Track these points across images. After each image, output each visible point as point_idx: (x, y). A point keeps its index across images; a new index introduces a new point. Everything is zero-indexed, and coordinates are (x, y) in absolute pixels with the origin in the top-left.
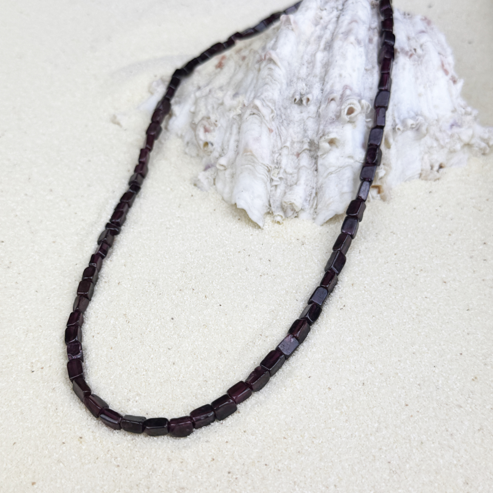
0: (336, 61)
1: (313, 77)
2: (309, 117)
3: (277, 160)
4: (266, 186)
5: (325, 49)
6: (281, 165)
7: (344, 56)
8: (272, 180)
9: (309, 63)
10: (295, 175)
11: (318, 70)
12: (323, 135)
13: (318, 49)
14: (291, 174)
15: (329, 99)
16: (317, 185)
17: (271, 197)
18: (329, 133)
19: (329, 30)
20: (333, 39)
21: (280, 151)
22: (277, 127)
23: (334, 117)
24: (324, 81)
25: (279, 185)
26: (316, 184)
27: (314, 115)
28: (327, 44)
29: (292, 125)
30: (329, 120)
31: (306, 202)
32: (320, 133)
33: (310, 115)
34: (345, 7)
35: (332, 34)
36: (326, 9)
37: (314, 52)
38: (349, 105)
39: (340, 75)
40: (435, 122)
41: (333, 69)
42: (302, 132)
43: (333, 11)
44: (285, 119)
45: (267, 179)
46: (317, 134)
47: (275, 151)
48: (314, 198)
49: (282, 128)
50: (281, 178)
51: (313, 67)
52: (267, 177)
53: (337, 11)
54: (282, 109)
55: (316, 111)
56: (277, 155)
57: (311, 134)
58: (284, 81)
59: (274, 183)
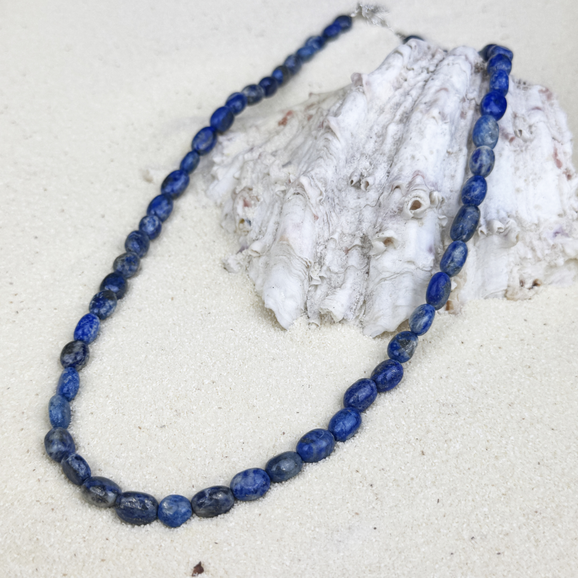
0: (411, 139)
1: (381, 154)
2: (368, 205)
3: (321, 253)
4: (303, 285)
5: (401, 121)
6: (325, 260)
7: (421, 133)
8: (311, 279)
9: (379, 137)
10: (342, 275)
11: (388, 145)
12: (380, 230)
13: (393, 119)
14: (336, 273)
15: (393, 186)
16: (366, 291)
17: (308, 299)
18: (386, 229)
19: (411, 96)
20: (412, 110)
21: (326, 244)
22: (326, 212)
23: (396, 209)
24: (393, 161)
25: (320, 285)
26: (366, 289)
27: (374, 204)
28: (405, 115)
29: (345, 212)
30: (389, 212)
31: (350, 311)
32: (376, 227)
33: (369, 203)
34: (439, 68)
35: (413, 103)
36: (413, 69)
37: (388, 123)
38: (414, 197)
39: (413, 157)
40: (533, 227)
41: (405, 148)
42: (356, 223)
43: (422, 72)
44: (337, 204)
45: (305, 277)
46: (374, 227)
47: (320, 243)
48: (361, 307)
49: (333, 214)
50: (321, 278)
51: (383, 142)
52: (305, 274)
53: (428, 73)
54: (335, 190)
55: (377, 198)
56: (322, 247)
57: (366, 227)
58: (343, 157)
59: (314, 283)
